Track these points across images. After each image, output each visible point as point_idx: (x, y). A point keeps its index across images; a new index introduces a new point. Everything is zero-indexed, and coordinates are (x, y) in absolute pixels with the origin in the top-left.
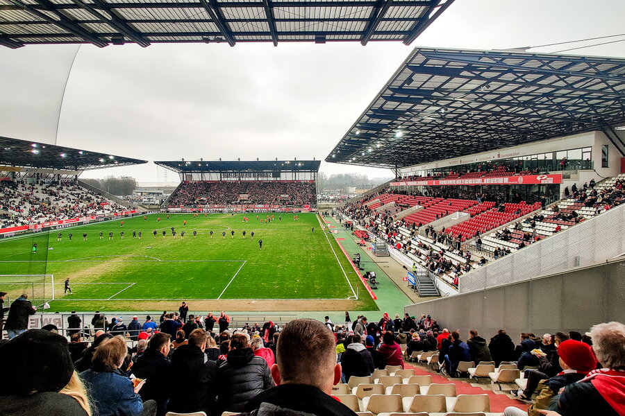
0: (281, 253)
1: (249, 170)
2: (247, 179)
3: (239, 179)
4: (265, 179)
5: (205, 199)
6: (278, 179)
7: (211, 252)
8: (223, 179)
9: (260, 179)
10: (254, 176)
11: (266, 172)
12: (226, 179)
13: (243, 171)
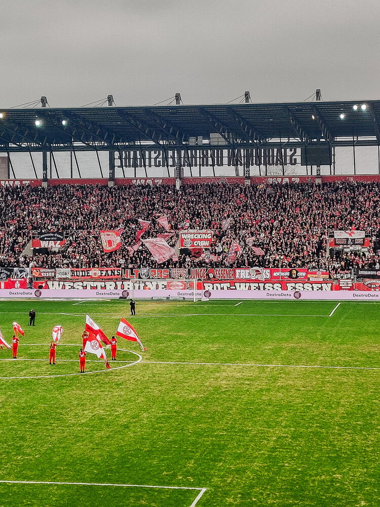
0: (337, 460)
1: (216, 138)
2: (207, 172)
3: (179, 172)
4: (275, 170)
5: (55, 246)
6: (325, 170)
7: (78, 449)
8: (119, 174)
9: (254, 171)
10: (234, 161)
11: (280, 146)
12: (129, 173)
13: (192, 141)
